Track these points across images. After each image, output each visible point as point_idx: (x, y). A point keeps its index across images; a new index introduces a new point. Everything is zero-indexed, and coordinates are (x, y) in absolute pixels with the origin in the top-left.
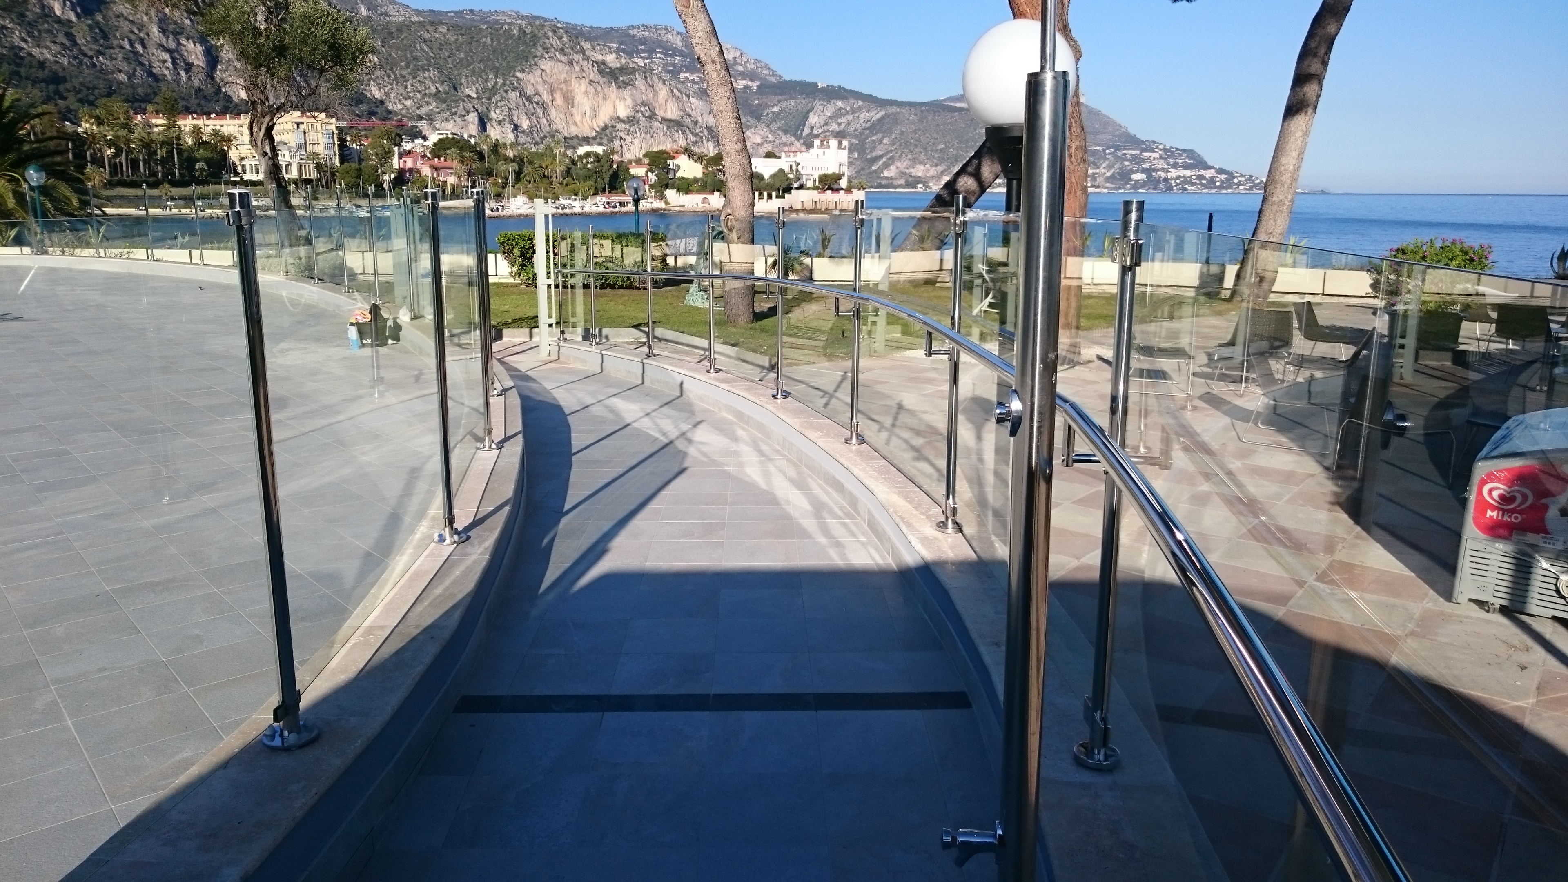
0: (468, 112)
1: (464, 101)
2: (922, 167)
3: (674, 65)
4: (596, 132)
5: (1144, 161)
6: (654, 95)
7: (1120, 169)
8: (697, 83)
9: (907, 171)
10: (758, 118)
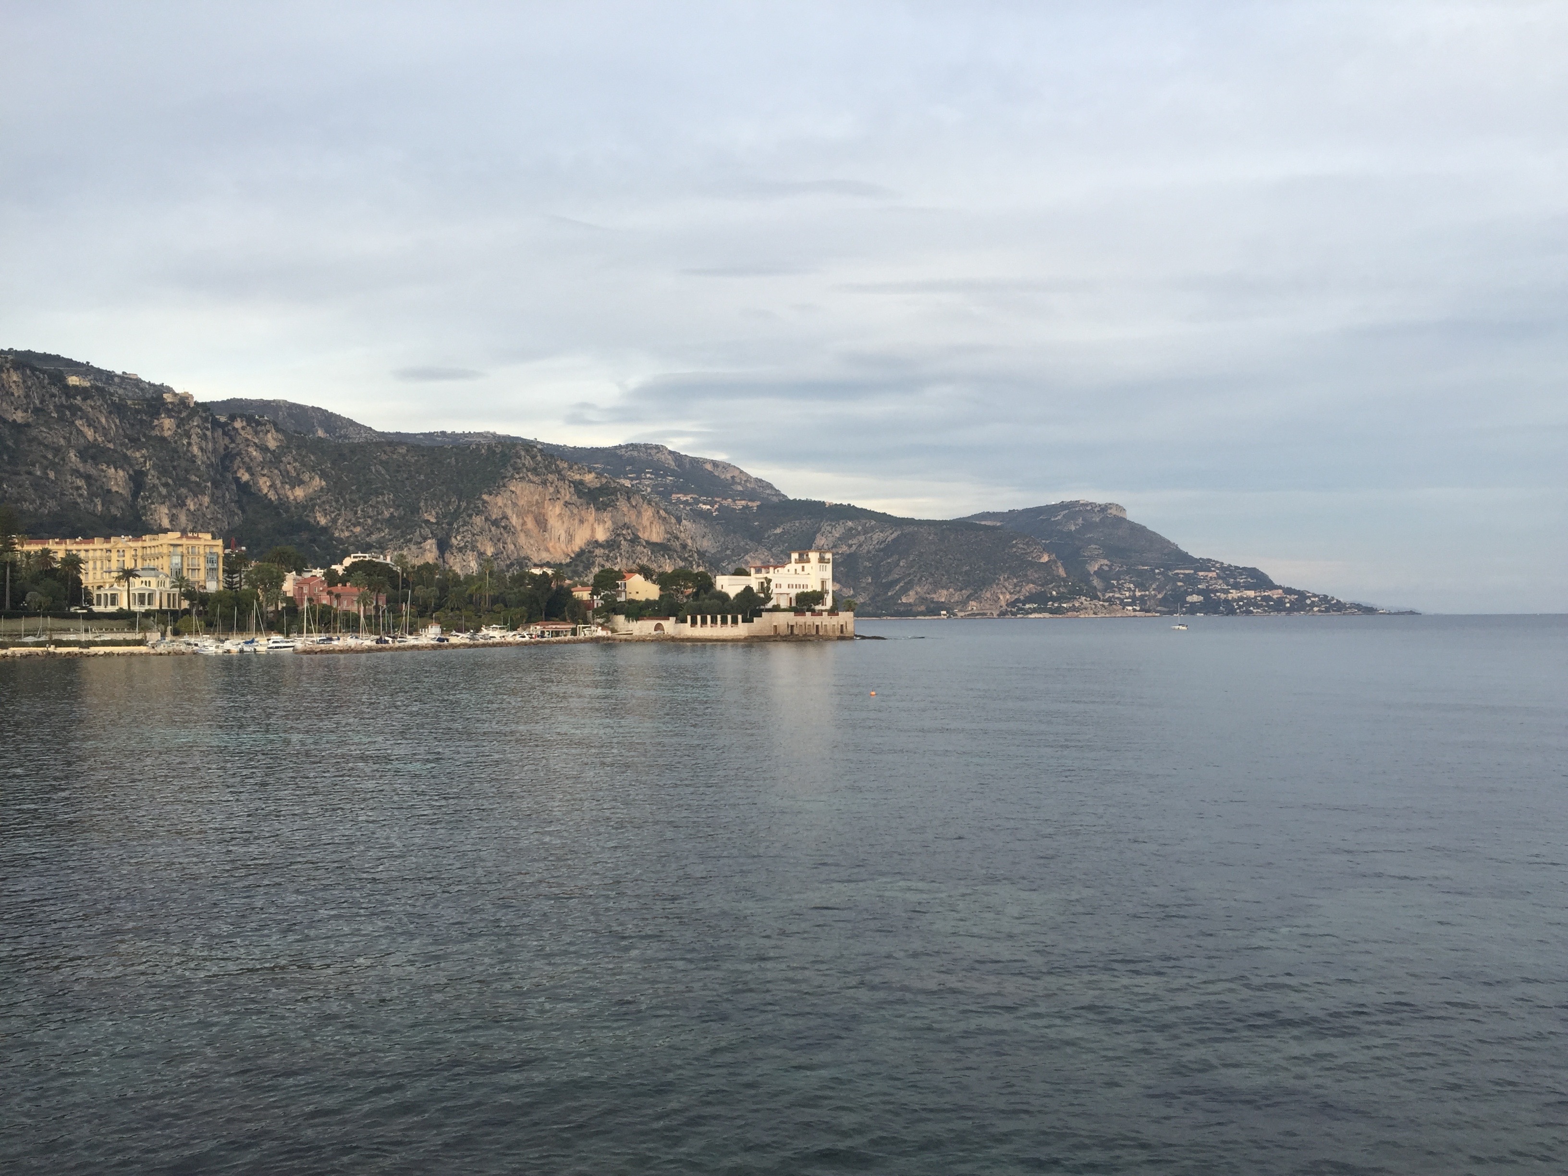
0: (425, 539)
1: (421, 527)
2: (945, 592)
3: (665, 486)
4: (571, 558)
5: (1200, 581)
6: (637, 517)
7: (1172, 590)
8: (690, 504)
9: (928, 596)
10: (759, 542)
